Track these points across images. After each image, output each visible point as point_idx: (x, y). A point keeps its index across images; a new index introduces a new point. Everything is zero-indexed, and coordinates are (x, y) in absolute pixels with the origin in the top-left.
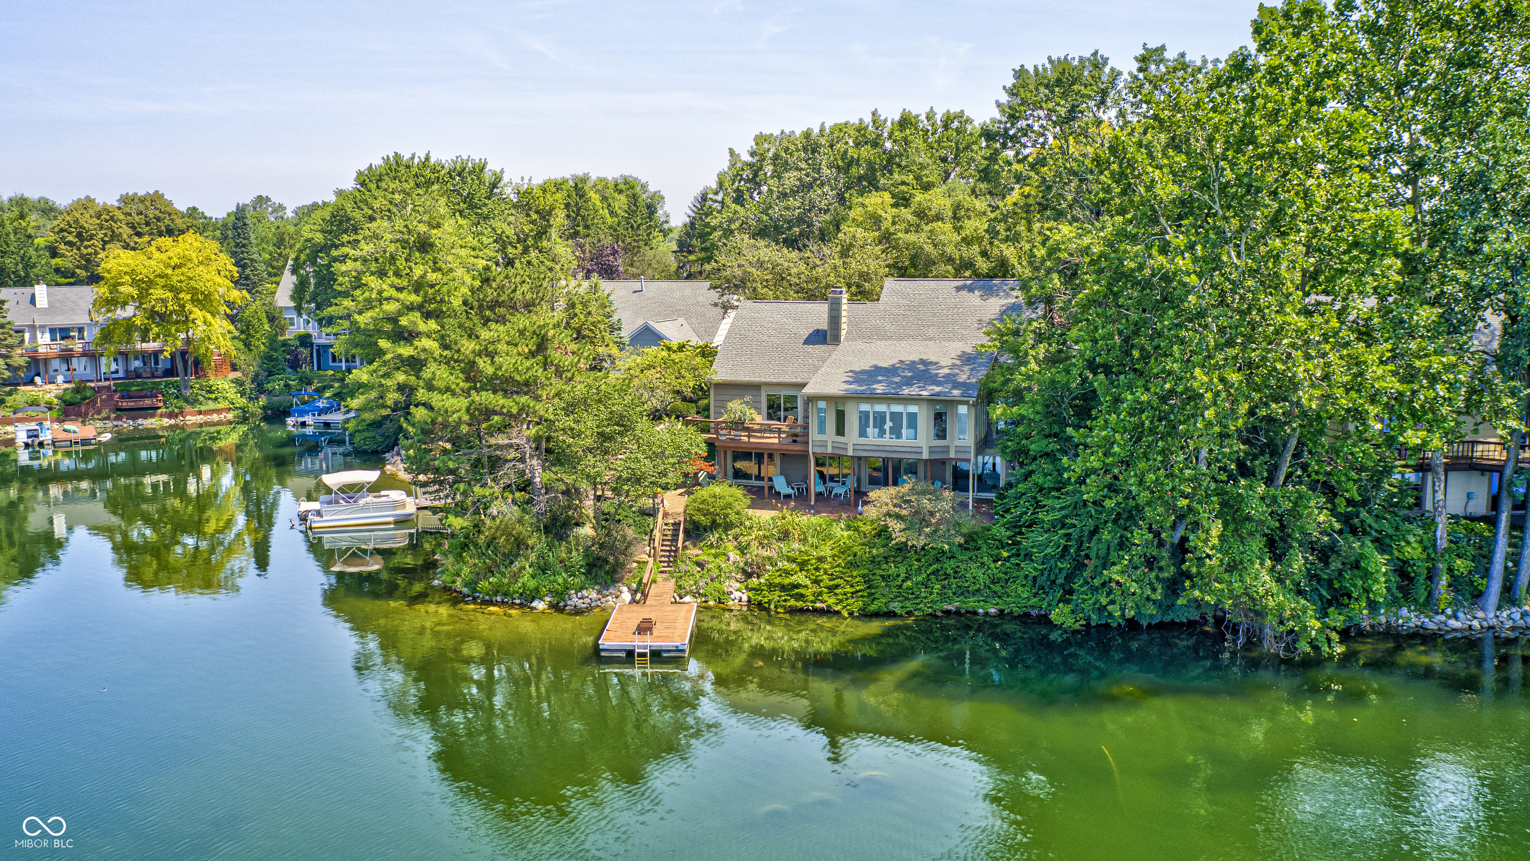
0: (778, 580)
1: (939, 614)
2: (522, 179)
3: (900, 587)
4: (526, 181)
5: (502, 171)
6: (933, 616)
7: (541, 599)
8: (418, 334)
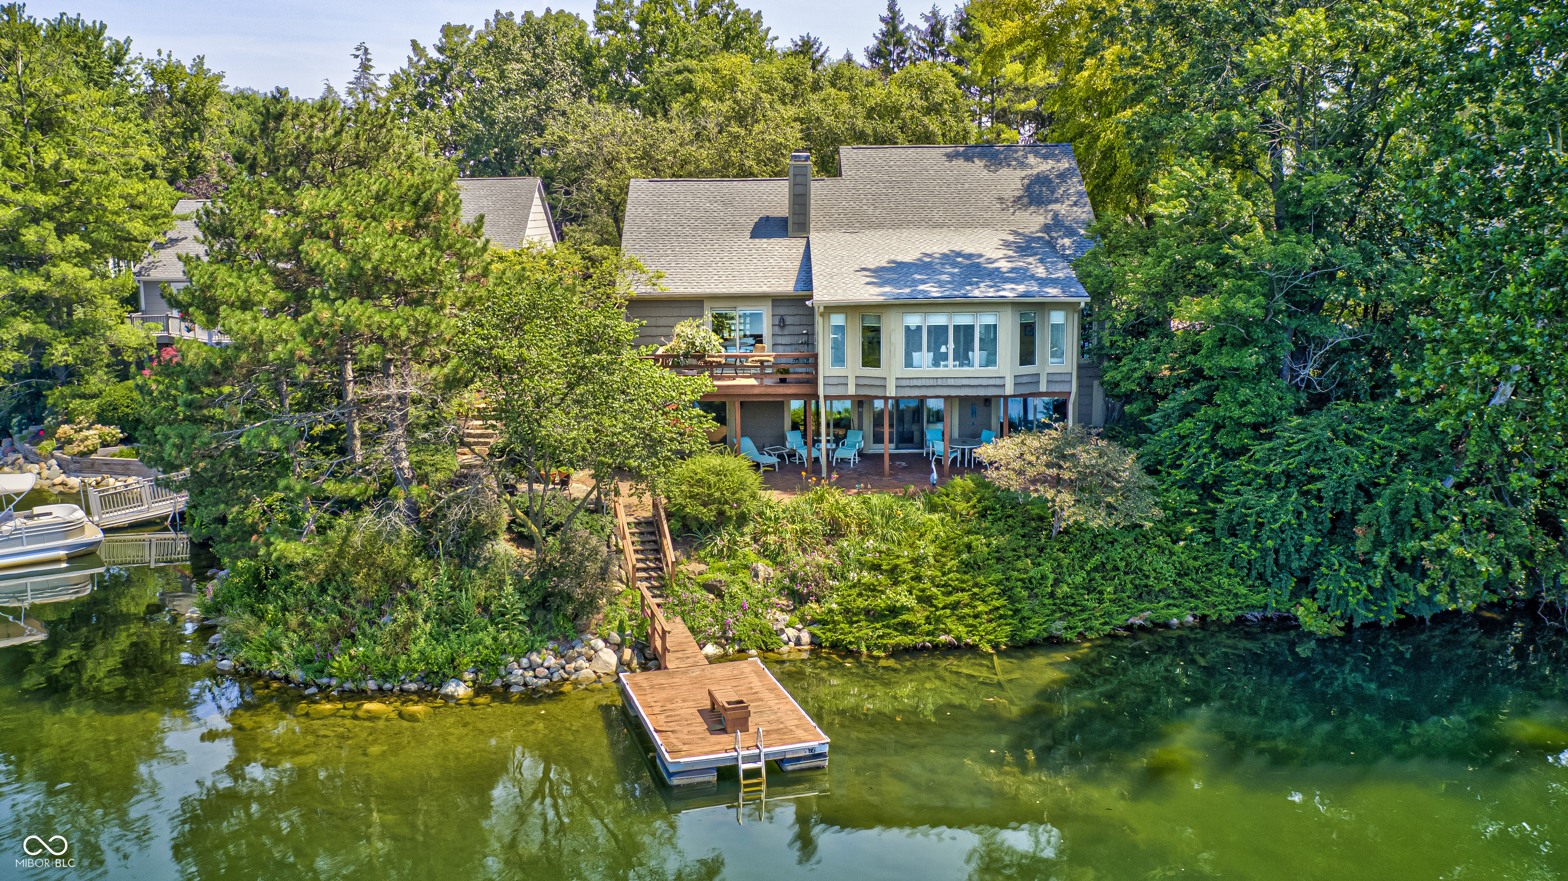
0: (861, 603)
1: (1121, 632)
2: (160, 53)
3: (1052, 595)
4: (164, 56)
5: (128, 41)
6: (1113, 636)
7: (458, 678)
8: (53, 259)
